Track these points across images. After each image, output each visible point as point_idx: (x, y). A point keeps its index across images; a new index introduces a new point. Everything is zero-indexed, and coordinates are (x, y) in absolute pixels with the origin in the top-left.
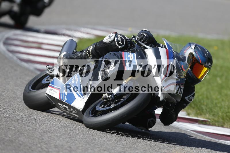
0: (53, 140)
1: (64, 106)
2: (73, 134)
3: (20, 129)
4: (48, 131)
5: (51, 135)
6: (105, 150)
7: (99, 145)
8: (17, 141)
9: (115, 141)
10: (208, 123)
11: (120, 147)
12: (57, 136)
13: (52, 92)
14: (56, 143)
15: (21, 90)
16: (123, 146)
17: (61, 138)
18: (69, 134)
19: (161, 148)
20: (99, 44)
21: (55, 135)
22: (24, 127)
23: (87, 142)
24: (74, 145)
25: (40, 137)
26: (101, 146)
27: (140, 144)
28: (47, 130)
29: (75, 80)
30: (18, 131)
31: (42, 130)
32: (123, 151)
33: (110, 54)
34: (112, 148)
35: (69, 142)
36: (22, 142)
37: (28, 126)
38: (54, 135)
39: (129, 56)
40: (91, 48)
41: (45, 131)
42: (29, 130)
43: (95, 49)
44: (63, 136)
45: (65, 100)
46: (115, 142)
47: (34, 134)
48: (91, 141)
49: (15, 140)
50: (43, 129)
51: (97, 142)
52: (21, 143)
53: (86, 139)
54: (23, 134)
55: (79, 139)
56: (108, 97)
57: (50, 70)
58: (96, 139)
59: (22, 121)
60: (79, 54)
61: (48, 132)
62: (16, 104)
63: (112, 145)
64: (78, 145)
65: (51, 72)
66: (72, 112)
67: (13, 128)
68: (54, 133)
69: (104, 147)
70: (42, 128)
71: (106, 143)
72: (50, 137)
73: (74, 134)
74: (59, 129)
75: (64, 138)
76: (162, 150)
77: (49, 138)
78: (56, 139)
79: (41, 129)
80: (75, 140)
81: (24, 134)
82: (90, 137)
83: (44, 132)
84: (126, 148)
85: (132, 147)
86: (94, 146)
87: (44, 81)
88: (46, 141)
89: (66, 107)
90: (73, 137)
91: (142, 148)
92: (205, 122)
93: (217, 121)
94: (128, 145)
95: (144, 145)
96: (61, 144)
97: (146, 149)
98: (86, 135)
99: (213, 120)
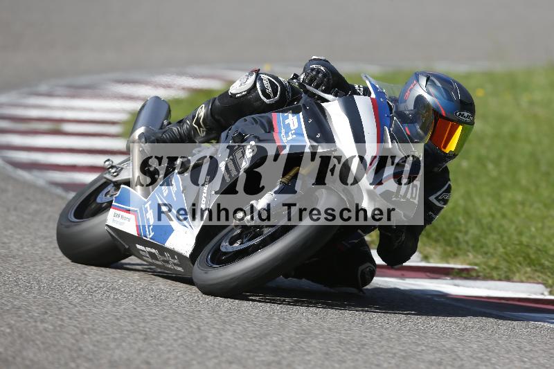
0: (104, 349)
1: (149, 249)
2: (153, 331)
3: (24, 330)
4: (93, 330)
5: (99, 338)
6: (231, 363)
8: (19, 360)
9: (255, 337)
10: (474, 274)
11: (267, 350)
12: (114, 339)
13: (119, 220)
14: (112, 356)
15: (19, 237)
16: (273, 349)
17: (124, 341)
18: (144, 332)
19: (365, 345)
20: (219, 100)
21: (110, 336)
22: (34, 324)
23: (187, 347)
24: (155, 355)
25: (73, 344)
26: (222, 354)
27: (314, 341)
28: (90, 326)
30: (20, 336)
31: (77, 327)
32: (276, 359)
33: (245, 120)
34: (248, 355)
35: (144, 351)
36: (31, 360)
37: (42, 321)
38: (108, 338)
39: (287, 122)
40: (202, 112)
41: (85, 330)
42: (45, 330)
43: (212, 113)
44: (129, 337)
45: (150, 235)
46: (254, 340)
47: (58, 338)
48: (197, 344)
49: (14, 358)
50: (78, 325)
51: (211, 343)
52: (28, 363)
53: (185, 341)
54: (31, 343)
55: (168, 340)
57: (113, 171)
58: (208, 337)
59: (28, 311)
60: (175, 129)
61: (91, 332)
62: (10, 272)
63: (247, 348)
64: (166, 356)
65: (115, 174)
66: (167, 262)
67: (8, 330)
68: (108, 333)
69: (229, 354)
70: (76, 322)
71: (233, 346)
72: (98, 341)
73: (155, 329)
74: (116, 322)
75: (132, 341)
76: (368, 349)
77: (94, 346)
78: (112, 345)
79: (75, 326)
80: (157, 345)
81: (33, 341)
82: (194, 333)
83: (83, 332)
84: (282, 351)
85: (296, 348)
86: (203, 354)
88: (88, 354)
89: (153, 251)
90: (153, 338)
91: (321, 349)
92: (465, 272)
93: (496, 268)
94: (285, 344)
95: (324, 342)
96: (125, 357)
97: (330, 349)
98: (184, 330)
99: (484, 267)
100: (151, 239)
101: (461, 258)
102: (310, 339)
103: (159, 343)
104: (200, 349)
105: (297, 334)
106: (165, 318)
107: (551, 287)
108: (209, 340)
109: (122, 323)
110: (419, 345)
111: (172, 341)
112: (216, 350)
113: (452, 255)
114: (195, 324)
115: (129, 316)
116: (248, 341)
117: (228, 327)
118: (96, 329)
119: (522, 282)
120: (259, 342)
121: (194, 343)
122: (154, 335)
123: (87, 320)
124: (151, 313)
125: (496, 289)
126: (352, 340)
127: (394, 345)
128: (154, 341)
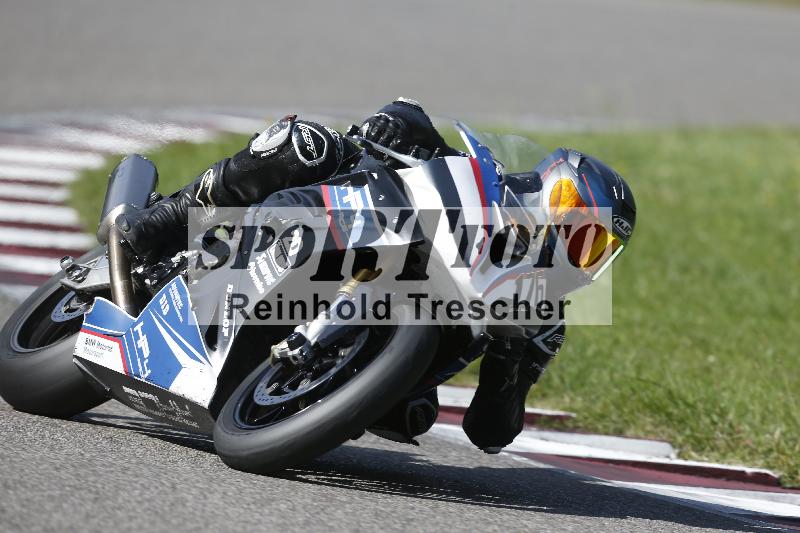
0: (37, 511)
1: (144, 395)
2: (107, 488)
4: (20, 482)
5: (29, 494)
7: (197, 522)
9: (254, 503)
10: (570, 424)
11: (271, 522)
12: (51, 498)
13: (94, 348)
14: (47, 521)
16: (281, 521)
17: (66, 501)
18: (94, 490)
19: (412, 520)
20: (236, 161)
21: (45, 494)
23: (156, 513)
24: (111, 523)
27: (339, 511)
28: (17, 477)
29: (170, 303)
34: (244, 528)
35: (93, 517)
38: (43, 496)
39: (345, 199)
40: (209, 180)
41: (10, 482)
43: (225, 183)
44: (73, 495)
45: (144, 373)
46: (252, 507)
48: (171, 510)
51: (191, 510)
53: (154, 504)
55: (129, 501)
56: (290, 353)
57: (76, 274)
58: (187, 501)
60: (168, 206)
61: (18, 485)
63: (242, 518)
64: (126, 525)
65: (80, 278)
66: (173, 413)
68: (43, 488)
69: (217, 525)
71: (222, 514)
72: (28, 500)
73: (111, 486)
74: (55, 472)
75: (77, 501)
76: (415, 527)
77: (23, 506)
78: (49, 506)
80: (113, 508)
82: (167, 494)
84: (293, 525)
85: (314, 520)
86: (179, 525)
87: (60, 314)
88: (13, 518)
89: (151, 397)
90: (108, 498)
91: (348, 524)
92: (557, 421)
93: (602, 417)
94: (298, 515)
95: (353, 514)
96: (66, 524)
97: (362, 524)
98: (152, 489)
99: (586, 414)
100: (146, 379)
101: (553, 400)
102: (333, 509)
103: (116, 505)
104: (175, 517)
105: (314, 500)
106: (125, 470)
107: (681, 446)
108: (188, 504)
109: (63, 474)
110: (489, 523)
111: (135, 504)
112: (198, 519)
113: (539, 395)
114: (168, 479)
115: (73, 466)
116: (245, 509)
117: (216, 486)
118: (24, 482)
119: (638, 437)
120: (260, 510)
121: (166, 508)
122: (109, 494)
123: (13, 468)
124: (105, 460)
125: (602, 446)
126: (393, 512)
127: (454, 522)
128: (109, 502)
